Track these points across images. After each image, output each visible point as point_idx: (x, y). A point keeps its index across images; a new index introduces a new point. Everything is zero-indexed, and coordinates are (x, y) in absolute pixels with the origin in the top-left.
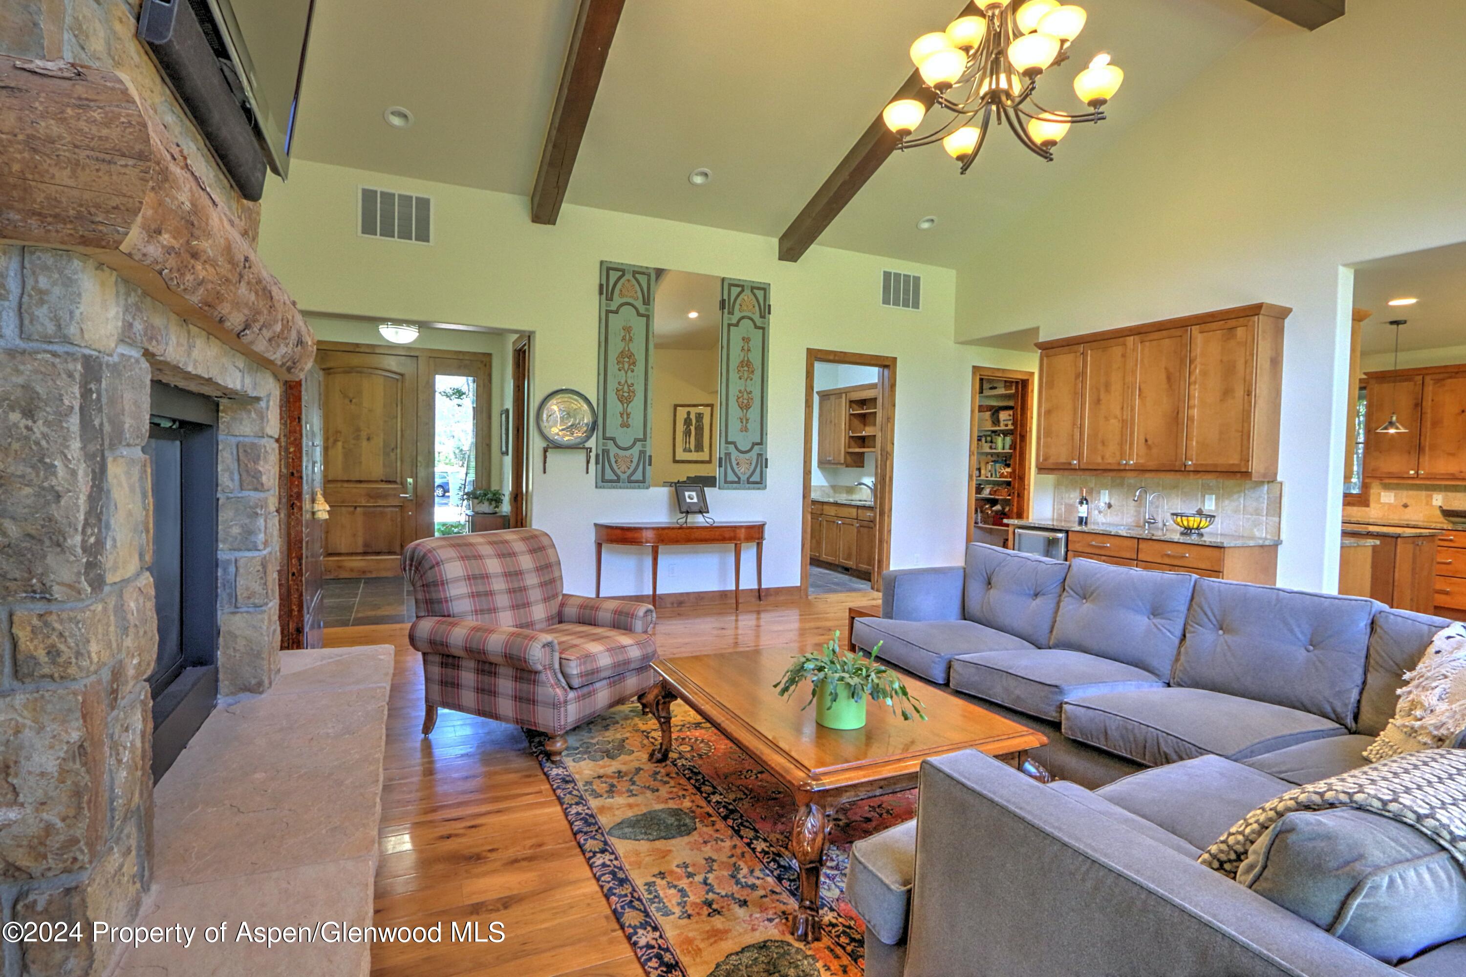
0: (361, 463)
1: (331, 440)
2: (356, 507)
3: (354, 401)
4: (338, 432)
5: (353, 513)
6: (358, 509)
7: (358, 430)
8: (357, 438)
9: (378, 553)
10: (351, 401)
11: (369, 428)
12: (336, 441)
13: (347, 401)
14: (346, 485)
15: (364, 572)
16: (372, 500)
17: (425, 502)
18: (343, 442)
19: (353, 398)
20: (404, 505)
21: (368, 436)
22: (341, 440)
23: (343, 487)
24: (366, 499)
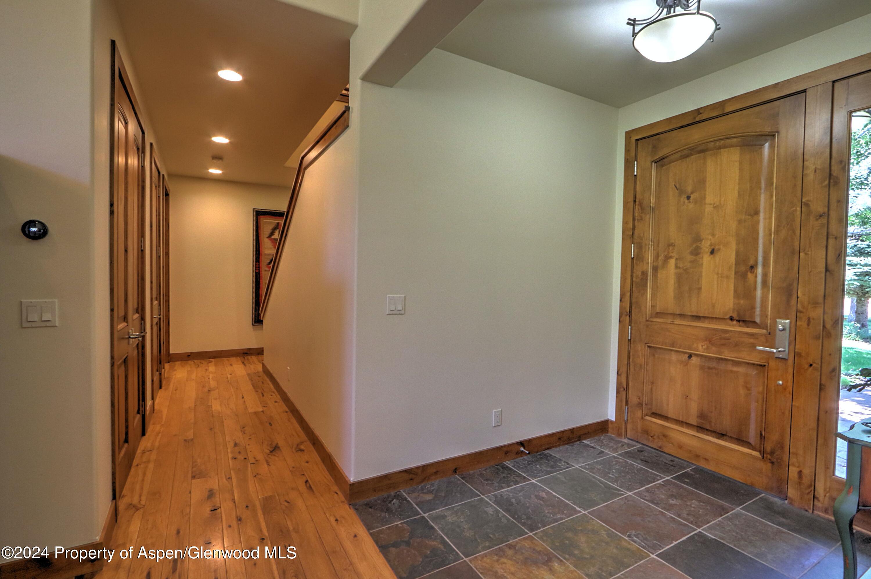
0: (700, 289)
1: (661, 258)
2: (690, 356)
3: (692, 196)
4: (671, 245)
5: (686, 364)
6: (694, 358)
7: (698, 239)
8: (696, 252)
9: (721, 435)
10: (688, 198)
11: (713, 235)
12: (667, 258)
13: (683, 198)
14: (678, 321)
15: (697, 456)
16: (714, 348)
17: (812, 368)
18: (676, 259)
19: (692, 193)
20: (768, 365)
21: (713, 247)
22: (674, 256)
23: (673, 324)
24: (704, 345)
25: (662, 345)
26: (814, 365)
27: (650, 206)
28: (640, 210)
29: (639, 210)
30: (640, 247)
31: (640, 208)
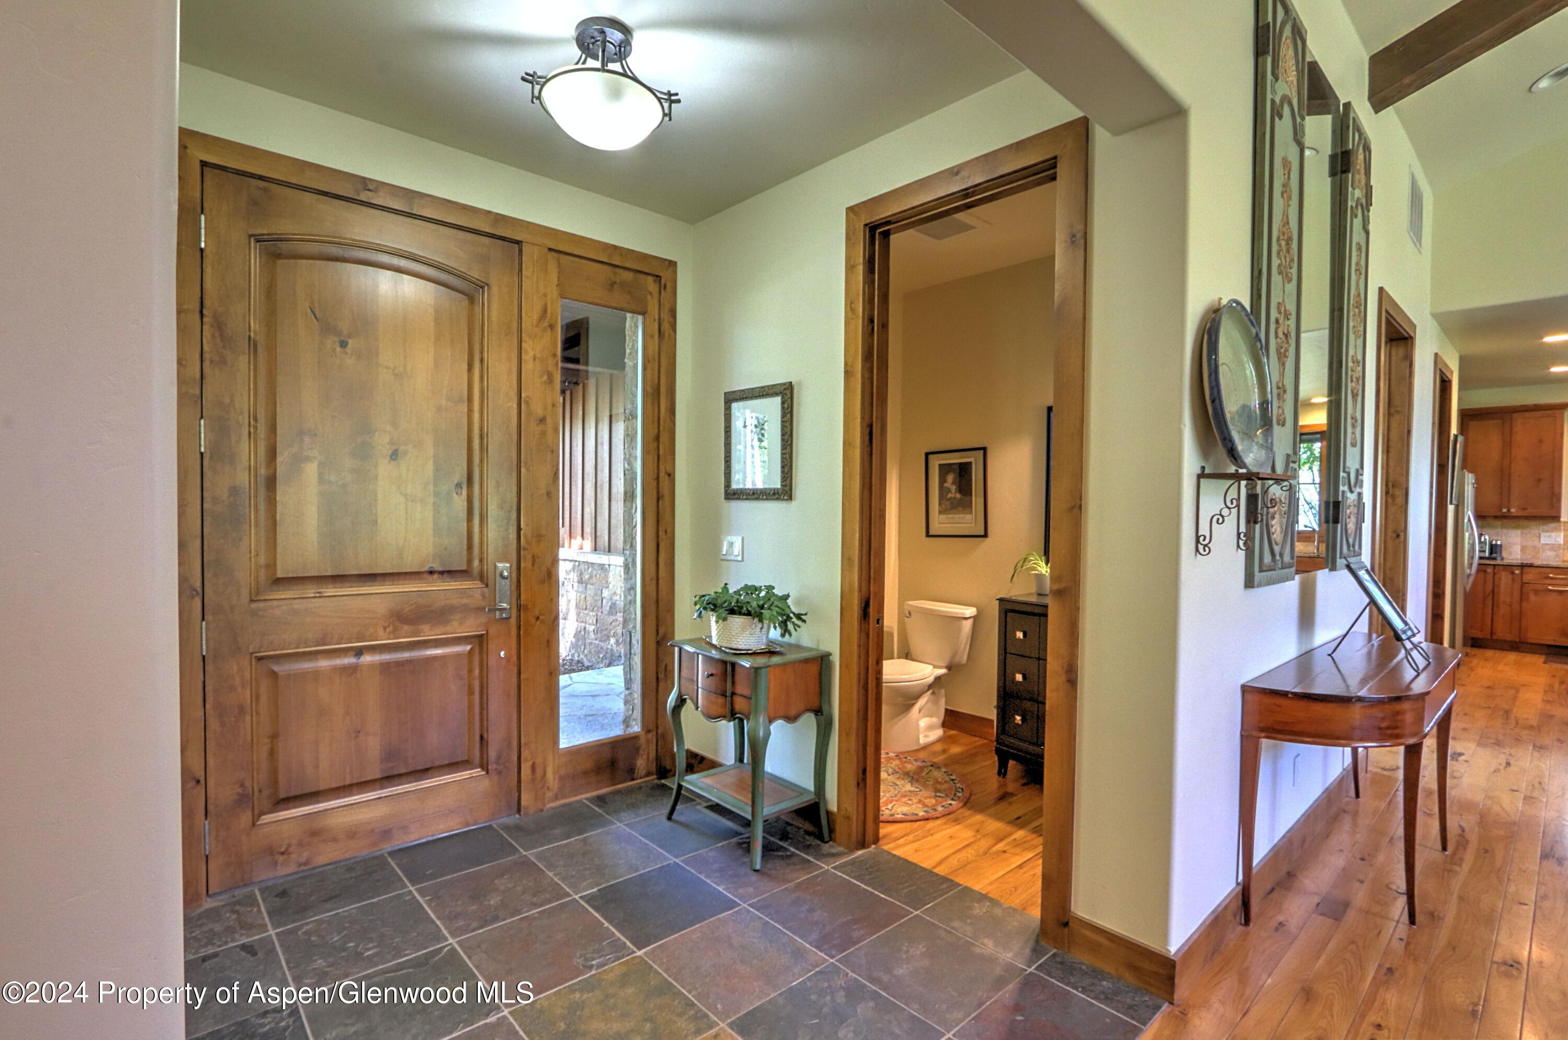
0: (374, 523)
1: (284, 458)
2: (359, 654)
3: (352, 343)
4: (306, 433)
5: (353, 671)
6: (366, 655)
7: (365, 428)
8: (364, 453)
10: (343, 344)
11: (395, 425)
13: (333, 342)
15: (386, 834)
16: (406, 627)
17: (539, 622)
18: (321, 464)
19: (350, 336)
20: (487, 633)
21: (395, 447)
22: (315, 458)
23: (320, 597)
24: (389, 626)
25: (297, 647)
26: (541, 617)
27: (250, 337)
28: (218, 340)
29: (213, 337)
30: (221, 429)
31: (217, 334)
